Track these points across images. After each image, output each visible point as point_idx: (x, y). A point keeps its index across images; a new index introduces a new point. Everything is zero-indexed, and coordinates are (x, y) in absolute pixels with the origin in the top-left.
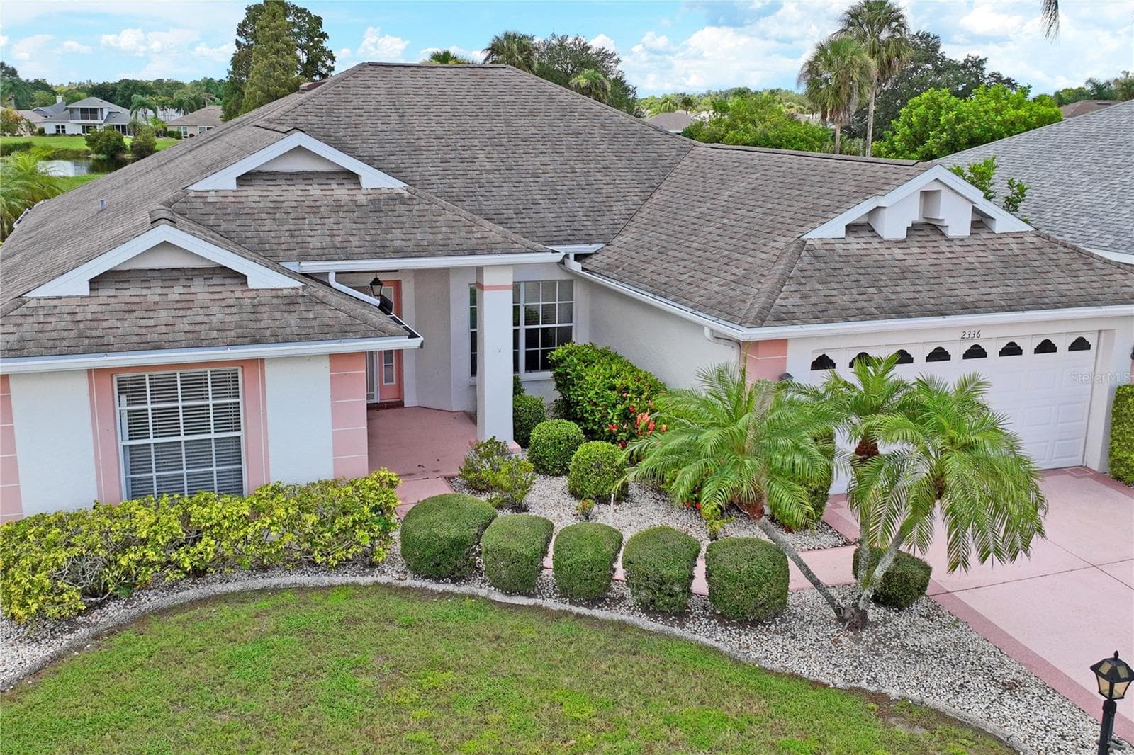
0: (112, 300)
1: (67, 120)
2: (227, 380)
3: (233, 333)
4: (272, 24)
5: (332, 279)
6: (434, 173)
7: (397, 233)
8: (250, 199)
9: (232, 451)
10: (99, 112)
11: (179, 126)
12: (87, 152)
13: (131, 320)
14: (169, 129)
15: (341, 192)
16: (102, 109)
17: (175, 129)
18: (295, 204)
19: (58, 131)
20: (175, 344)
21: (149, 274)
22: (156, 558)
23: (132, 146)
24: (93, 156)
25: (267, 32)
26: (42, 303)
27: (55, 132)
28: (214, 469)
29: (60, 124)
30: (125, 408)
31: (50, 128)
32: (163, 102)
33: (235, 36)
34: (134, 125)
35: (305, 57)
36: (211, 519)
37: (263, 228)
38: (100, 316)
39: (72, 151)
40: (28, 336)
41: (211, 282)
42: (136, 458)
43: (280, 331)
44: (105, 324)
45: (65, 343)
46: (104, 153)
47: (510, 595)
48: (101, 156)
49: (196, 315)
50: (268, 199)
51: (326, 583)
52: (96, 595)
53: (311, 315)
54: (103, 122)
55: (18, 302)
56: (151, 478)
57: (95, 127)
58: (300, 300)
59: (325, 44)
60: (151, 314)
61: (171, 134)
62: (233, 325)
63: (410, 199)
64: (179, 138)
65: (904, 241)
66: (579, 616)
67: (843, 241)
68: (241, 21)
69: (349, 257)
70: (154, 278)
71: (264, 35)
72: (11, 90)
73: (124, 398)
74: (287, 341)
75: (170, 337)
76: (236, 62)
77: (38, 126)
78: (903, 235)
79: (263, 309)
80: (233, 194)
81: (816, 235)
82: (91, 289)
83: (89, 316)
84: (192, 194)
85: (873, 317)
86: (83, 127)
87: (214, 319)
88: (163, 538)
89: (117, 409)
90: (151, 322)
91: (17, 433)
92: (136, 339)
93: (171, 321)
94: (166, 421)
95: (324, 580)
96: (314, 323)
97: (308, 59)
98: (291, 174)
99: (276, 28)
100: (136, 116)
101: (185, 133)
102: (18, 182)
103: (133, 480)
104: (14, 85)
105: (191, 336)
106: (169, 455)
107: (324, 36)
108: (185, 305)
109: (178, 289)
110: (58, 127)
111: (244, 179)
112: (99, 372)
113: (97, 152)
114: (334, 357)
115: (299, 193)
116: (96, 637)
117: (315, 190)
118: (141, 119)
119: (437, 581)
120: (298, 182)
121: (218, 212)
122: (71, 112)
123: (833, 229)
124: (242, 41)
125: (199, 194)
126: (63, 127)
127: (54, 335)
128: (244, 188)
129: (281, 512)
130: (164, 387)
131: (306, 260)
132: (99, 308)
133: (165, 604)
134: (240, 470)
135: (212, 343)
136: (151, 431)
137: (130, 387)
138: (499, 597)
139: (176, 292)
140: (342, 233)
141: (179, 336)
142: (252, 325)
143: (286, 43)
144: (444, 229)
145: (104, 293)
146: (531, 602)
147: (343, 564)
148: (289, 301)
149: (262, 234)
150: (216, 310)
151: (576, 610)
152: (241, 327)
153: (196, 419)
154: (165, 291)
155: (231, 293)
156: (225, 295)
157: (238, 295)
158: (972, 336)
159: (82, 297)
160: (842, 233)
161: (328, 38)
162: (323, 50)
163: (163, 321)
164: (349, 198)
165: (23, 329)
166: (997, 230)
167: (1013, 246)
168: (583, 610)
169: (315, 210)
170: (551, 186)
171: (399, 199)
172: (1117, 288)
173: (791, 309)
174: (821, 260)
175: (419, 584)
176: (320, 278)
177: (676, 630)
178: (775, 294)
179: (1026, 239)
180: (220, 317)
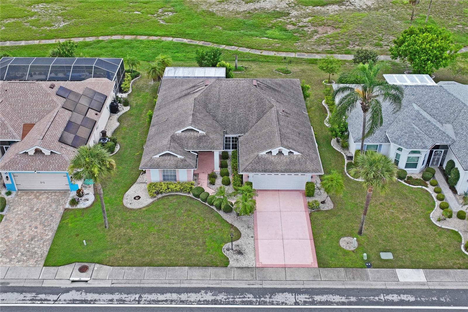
0: (161, 158)
3: (174, 166)
5: (191, 152)
7: (201, 144)
8: (182, 135)
13: (163, 162)
18: (189, 136)
26: (154, 159)
28: (173, 177)
37: (183, 142)
38: (160, 161)
40: (152, 164)
41: (173, 156)
44: (160, 163)
49: (171, 162)
50: (185, 135)
51: (183, 195)
52: (158, 194)
53: (184, 163)
55: (151, 158)
56: (166, 178)
60: (166, 161)
63: (206, 136)
66: (208, 206)
69: (193, 149)
70: (167, 155)
74: (180, 168)
75: (167, 166)
78: (276, 155)
79: (178, 162)
80: (180, 134)
81: (261, 154)
83: (158, 161)
90: (165, 163)
93: (168, 163)
96: (184, 165)
103: (164, 178)
106: (168, 176)
108: (170, 160)
111: (183, 131)
114: (187, 169)
115: (190, 134)
116: (157, 199)
117: (192, 133)
120: (190, 131)
121: (178, 138)
123: (264, 153)
128: (182, 133)
131: (187, 149)
133: (165, 195)
134: (176, 178)
135: (171, 167)
138: (201, 201)
139: (169, 158)
140: (194, 143)
142: (177, 164)
144: (208, 143)
146: (205, 203)
148: (182, 160)
150: (173, 161)
153: (171, 172)
157: (176, 159)
159: (158, 158)
160: (265, 154)
164: (197, 135)
166: (294, 154)
167: (295, 158)
168: (210, 206)
169: (191, 138)
170: (240, 118)
171: (204, 136)
172: (307, 169)
173: (249, 169)
174: (259, 160)
175: (194, 197)
176: (190, 152)
177: (218, 212)
178: (247, 166)
179: (299, 156)
180: (173, 163)
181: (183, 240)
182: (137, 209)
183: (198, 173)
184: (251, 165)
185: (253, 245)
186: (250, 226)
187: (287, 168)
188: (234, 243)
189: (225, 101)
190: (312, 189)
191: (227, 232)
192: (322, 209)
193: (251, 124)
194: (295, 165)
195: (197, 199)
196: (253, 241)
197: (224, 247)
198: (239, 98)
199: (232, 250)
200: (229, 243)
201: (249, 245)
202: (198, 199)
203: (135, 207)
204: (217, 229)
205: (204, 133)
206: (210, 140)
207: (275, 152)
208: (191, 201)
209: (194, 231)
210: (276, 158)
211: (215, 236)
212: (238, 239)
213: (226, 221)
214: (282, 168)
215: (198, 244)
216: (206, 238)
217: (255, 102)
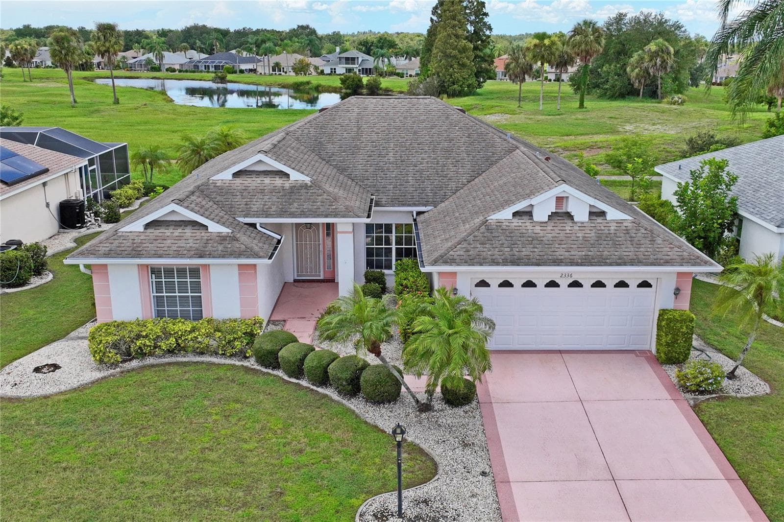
0: (151, 234)
1: (336, 64)
2: (195, 272)
3: (193, 253)
4: (452, 9)
5: (258, 226)
6: (361, 163)
7: (295, 205)
8: (236, 185)
9: (198, 301)
10: (356, 60)
11: (403, 69)
12: (341, 88)
13: (156, 244)
14: (397, 71)
15: (278, 181)
16: (358, 58)
17: (400, 71)
18: (254, 188)
19: (332, 72)
20: (168, 256)
21: (171, 223)
22: (149, 344)
23: (367, 85)
24: (344, 91)
25: (447, 13)
26: (124, 234)
27: (330, 72)
28: (191, 308)
29: (333, 67)
30: (154, 280)
31: (327, 70)
32: (396, 52)
33: (430, 15)
34: (376, 68)
35: (473, 29)
36: (174, 330)
37: (235, 200)
38: (144, 241)
39: (333, 88)
40: (113, 249)
41: (195, 228)
42: (159, 301)
43: (213, 253)
44: (145, 245)
45: (126, 252)
46: (350, 89)
47: (290, 377)
48: (348, 91)
49: (182, 243)
50: (244, 185)
51: (223, 363)
52: (128, 356)
53: (229, 246)
54: (358, 66)
55: (115, 233)
56: (165, 310)
57: (353, 69)
58: (228, 239)
59: (486, 20)
60: (165, 242)
61: (398, 74)
62: (194, 248)
63: (311, 186)
64: (402, 77)
65: (546, 222)
66: (312, 390)
67: (510, 221)
68: (434, 6)
69: (268, 216)
70: (172, 225)
71: (445, 16)
72: (308, 44)
73: (154, 276)
74: (214, 257)
75: (167, 253)
76: (429, 31)
77: (321, 68)
78: (546, 219)
79: (210, 241)
80: (229, 182)
81: (495, 217)
82: (145, 229)
83: (139, 241)
84: (211, 182)
85: (498, 264)
86: (346, 69)
87: (188, 245)
88: (152, 336)
89: (151, 280)
90: (163, 245)
91: (110, 286)
92: (153, 252)
93: (170, 245)
94: (170, 287)
95: (223, 361)
96: (229, 250)
97: (474, 30)
98: (260, 172)
99: (453, 11)
100: (378, 63)
101: (407, 74)
102: (216, 142)
103: (158, 310)
104: (310, 41)
105: (176, 252)
106: (172, 301)
107: (486, 14)
108: (179, 238)
109: (180, 230)
110: (332, 69)
111: (237, 175)
112: (142, 265)
113: (346, 89)
114: (239, 265)
115: (259, 182)
116: (122, 372)
117: (267, 180)
118: (380, 65)
119: (266, 368)
120: (260, 176)
121: (219, 191)
122: (340, 60)
123: (506, 214)
124: (435, 18)
125: (214, 181)
126: (335, 69)
127: (123, 249)
128: (235, 179)
129: (203, 331)
130: (169, 272)
131: (247, 217)
132: (145, 238)
133: (155, 363)
134: (202, 310)
135: (182, 256)
136: (164, 290)
137: (155, 271)
138: (286, 378)
139: (178, 232)
140: (270, 203)
141: (171, 252)
142: (203, 249)
143: (459, 21)
144: (319, 203)
145: (149, 231)
146: (297, 381)
147: (232, 356)
148: (222, 238)
149: (233, 203)
150: (190, 241)
151: (312, 387)
152: (198, 250)
153: (183, 287)
154: (174, 231)
155: (200, 234)
156: (198, 234)
157: (203, 235)
158: (567, 276)
159: (140, 232)
160: (511, 217)
161: (488, 16)
162: (485, 23)
163: (167, 245)
164: (282, 185)
165: (112, 245)
166: (609, 217)
167: (612, 228)
168: (315, 388)
169: (262, 191)
170: (421, 172)
171: (305, 186)
172: (659, 256)
173: (455, 257)
174: (490, 231)
175: (259, 368)
176: (253, 225)
177: (345, 402)
178: (451, 249)
179: (625, 224)
180: (191, 245)
181: (188, 485)
182: (33, 399)
183: (286, 318)
184: (465, 245)
185: (490, 501)
186: (469, 440)
187: (590, 253)
188: (409, 494)
189: (374, 137)
190: (684, 330)
191: (377, 460)
192: (733, 394)
193: (453, 185)
194: (616, 245)
195: (270, 371)
196: (489, 488)
197: (362, 509)
198: (415, 133)
199: (400, 514)
200: (387, 495)
201: (475, 500)
202: (275, 372)
203: (27, 394)
204: (338, 452)
205: (307, 180)
206: (325, 196)
207: (542, 211)
208: (249, 377)
209: (241, 461)
210: (549, 228)
211: (327, 473)
212: (425, 480)
213: (376, 427)
214: (573, 253)
215: (249, 499)
216: (286, 481)
217: (463, 140)
